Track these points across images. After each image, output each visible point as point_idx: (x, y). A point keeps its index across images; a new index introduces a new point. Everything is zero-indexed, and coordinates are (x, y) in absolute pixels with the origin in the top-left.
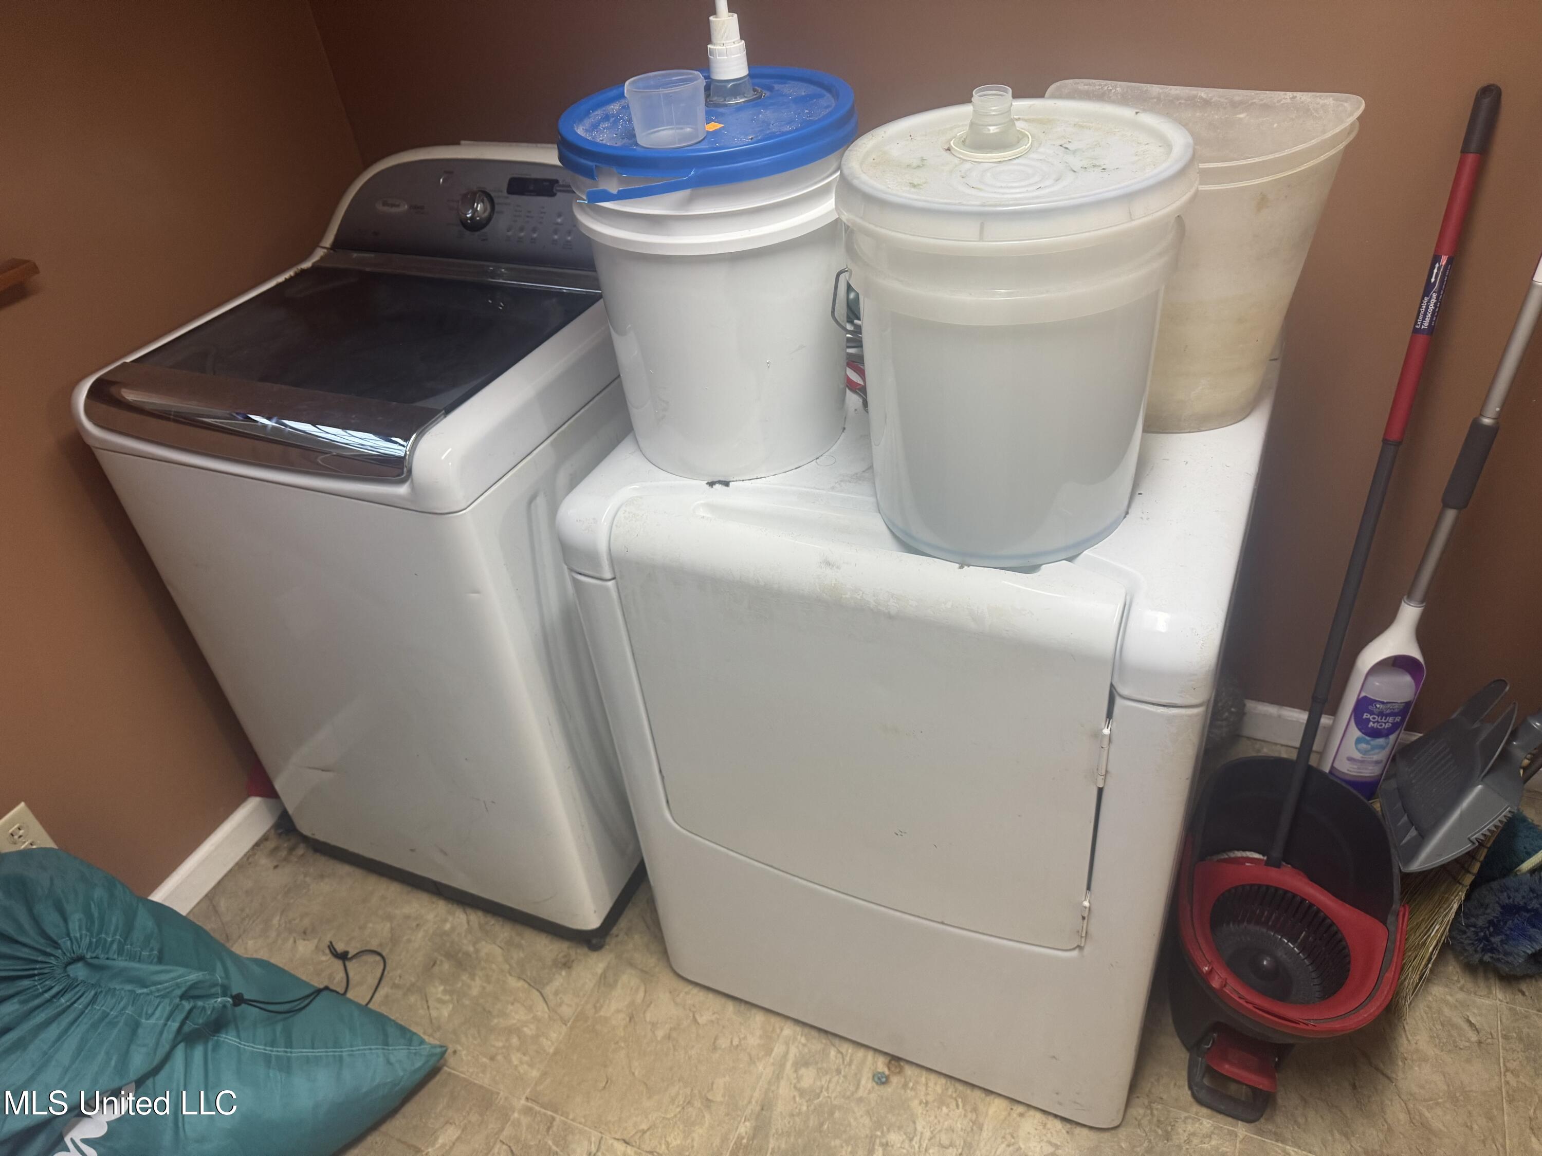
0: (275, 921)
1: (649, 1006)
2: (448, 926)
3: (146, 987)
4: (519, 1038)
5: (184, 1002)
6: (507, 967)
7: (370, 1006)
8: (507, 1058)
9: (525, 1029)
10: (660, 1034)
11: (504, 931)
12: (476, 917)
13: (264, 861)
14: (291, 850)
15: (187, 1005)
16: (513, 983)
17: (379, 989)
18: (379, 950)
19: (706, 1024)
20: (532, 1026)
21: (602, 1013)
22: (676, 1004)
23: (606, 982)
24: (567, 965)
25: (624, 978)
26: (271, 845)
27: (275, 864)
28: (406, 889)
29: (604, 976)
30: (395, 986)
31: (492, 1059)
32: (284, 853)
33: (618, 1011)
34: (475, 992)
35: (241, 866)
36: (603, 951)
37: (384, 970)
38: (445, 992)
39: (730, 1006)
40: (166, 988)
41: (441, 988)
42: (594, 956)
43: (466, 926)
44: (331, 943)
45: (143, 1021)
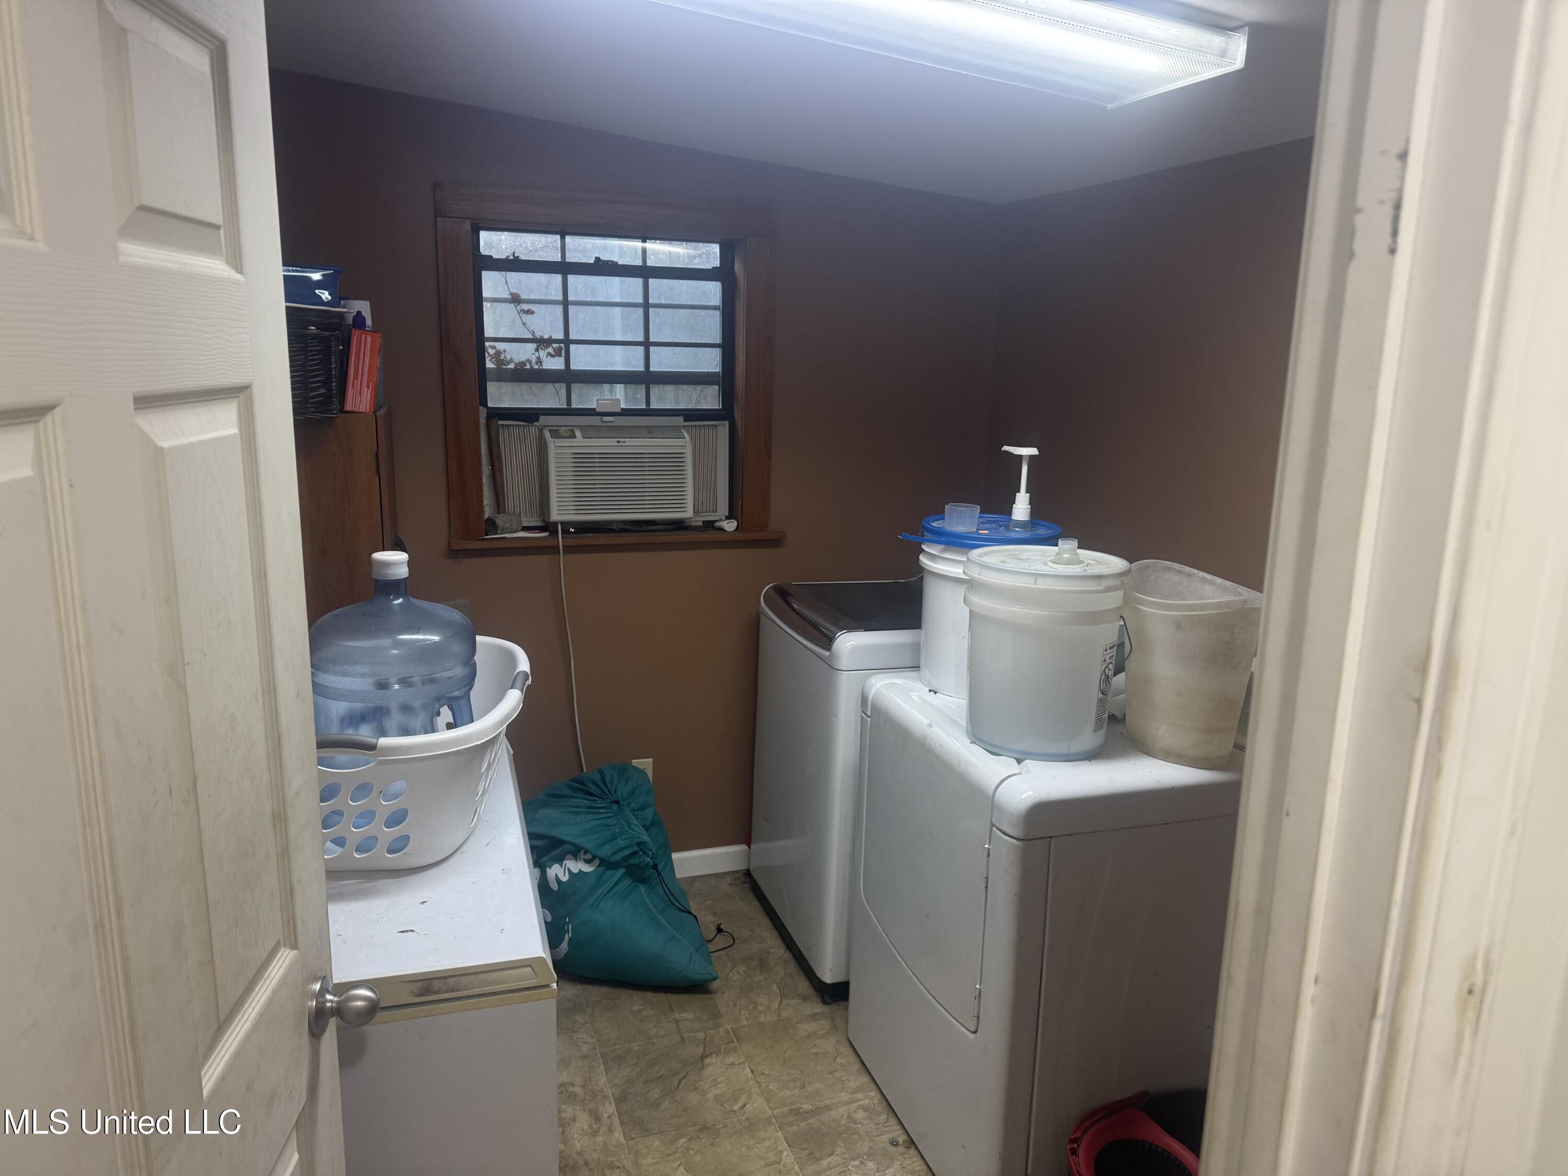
0: (709, 902)
1: (821, 1038)
2: (772, 951)
3: (629, 828)
4: (754, 1007)
5: (636, 846)
6: (779, 981)
7: (711, 954)
8: (740, 1010)
9: (760, 1007)
10: (814, 1050)
11: (793, 968)
12: (788, 955)
13: (728, 879)
14: (744, 883)
15: (636, 848)
16: (775, 988)
17: (721, 951)
18: (736, 939)
19: (838, 1063)
20: (764, 1008)
21: (798, 1026)
22: (835, 1046)
23: (814, 1017)
24: (805, 999)
25: (824, 1022)
26: (737, 875)
27: (732, 883)
28: (772, 926)
29: (816, 1014)
30: (727, 955)
31: (735, 1006)
32: (739, 882)
33: (806, 1030)
34: (756, 979)
35: (717, 875)
36: (827, 1006)
37: (730, 946)
38: (745, 971)
39: (858, 1066)
40: (634, 835)
41: (744, 969)
42: (821, 1005)
43: (780, 956)
44: (721, 924)
45: (619, 840)
